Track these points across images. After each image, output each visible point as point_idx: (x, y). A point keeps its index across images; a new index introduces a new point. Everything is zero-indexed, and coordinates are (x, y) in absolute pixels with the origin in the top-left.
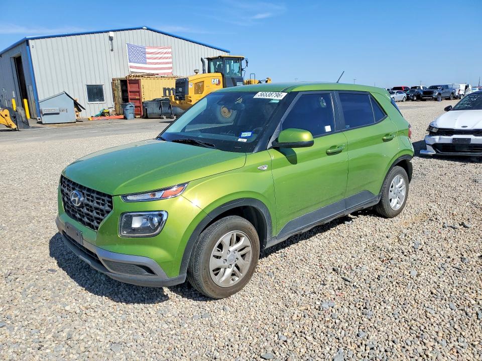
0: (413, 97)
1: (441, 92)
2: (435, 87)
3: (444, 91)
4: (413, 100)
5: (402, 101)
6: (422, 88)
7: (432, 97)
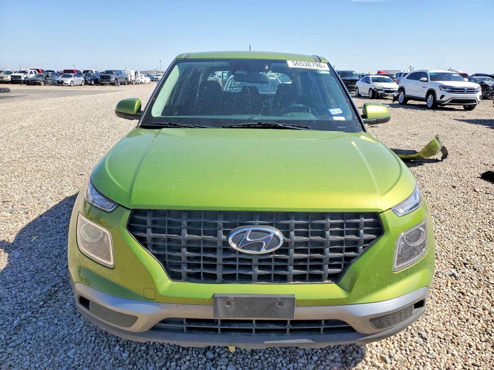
0: (90, 81)
1: (117, 77)
2: (111, 72)
3: (119, 76)
4: (91, 84)
5: (81, 85)
6: (94, 72)
7: (110, 81)
